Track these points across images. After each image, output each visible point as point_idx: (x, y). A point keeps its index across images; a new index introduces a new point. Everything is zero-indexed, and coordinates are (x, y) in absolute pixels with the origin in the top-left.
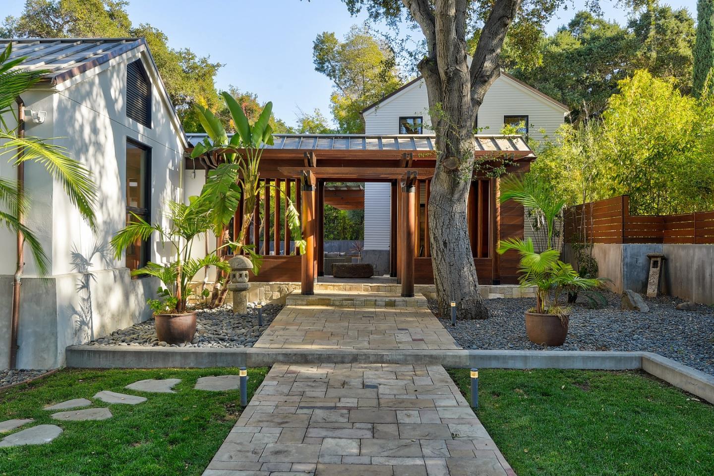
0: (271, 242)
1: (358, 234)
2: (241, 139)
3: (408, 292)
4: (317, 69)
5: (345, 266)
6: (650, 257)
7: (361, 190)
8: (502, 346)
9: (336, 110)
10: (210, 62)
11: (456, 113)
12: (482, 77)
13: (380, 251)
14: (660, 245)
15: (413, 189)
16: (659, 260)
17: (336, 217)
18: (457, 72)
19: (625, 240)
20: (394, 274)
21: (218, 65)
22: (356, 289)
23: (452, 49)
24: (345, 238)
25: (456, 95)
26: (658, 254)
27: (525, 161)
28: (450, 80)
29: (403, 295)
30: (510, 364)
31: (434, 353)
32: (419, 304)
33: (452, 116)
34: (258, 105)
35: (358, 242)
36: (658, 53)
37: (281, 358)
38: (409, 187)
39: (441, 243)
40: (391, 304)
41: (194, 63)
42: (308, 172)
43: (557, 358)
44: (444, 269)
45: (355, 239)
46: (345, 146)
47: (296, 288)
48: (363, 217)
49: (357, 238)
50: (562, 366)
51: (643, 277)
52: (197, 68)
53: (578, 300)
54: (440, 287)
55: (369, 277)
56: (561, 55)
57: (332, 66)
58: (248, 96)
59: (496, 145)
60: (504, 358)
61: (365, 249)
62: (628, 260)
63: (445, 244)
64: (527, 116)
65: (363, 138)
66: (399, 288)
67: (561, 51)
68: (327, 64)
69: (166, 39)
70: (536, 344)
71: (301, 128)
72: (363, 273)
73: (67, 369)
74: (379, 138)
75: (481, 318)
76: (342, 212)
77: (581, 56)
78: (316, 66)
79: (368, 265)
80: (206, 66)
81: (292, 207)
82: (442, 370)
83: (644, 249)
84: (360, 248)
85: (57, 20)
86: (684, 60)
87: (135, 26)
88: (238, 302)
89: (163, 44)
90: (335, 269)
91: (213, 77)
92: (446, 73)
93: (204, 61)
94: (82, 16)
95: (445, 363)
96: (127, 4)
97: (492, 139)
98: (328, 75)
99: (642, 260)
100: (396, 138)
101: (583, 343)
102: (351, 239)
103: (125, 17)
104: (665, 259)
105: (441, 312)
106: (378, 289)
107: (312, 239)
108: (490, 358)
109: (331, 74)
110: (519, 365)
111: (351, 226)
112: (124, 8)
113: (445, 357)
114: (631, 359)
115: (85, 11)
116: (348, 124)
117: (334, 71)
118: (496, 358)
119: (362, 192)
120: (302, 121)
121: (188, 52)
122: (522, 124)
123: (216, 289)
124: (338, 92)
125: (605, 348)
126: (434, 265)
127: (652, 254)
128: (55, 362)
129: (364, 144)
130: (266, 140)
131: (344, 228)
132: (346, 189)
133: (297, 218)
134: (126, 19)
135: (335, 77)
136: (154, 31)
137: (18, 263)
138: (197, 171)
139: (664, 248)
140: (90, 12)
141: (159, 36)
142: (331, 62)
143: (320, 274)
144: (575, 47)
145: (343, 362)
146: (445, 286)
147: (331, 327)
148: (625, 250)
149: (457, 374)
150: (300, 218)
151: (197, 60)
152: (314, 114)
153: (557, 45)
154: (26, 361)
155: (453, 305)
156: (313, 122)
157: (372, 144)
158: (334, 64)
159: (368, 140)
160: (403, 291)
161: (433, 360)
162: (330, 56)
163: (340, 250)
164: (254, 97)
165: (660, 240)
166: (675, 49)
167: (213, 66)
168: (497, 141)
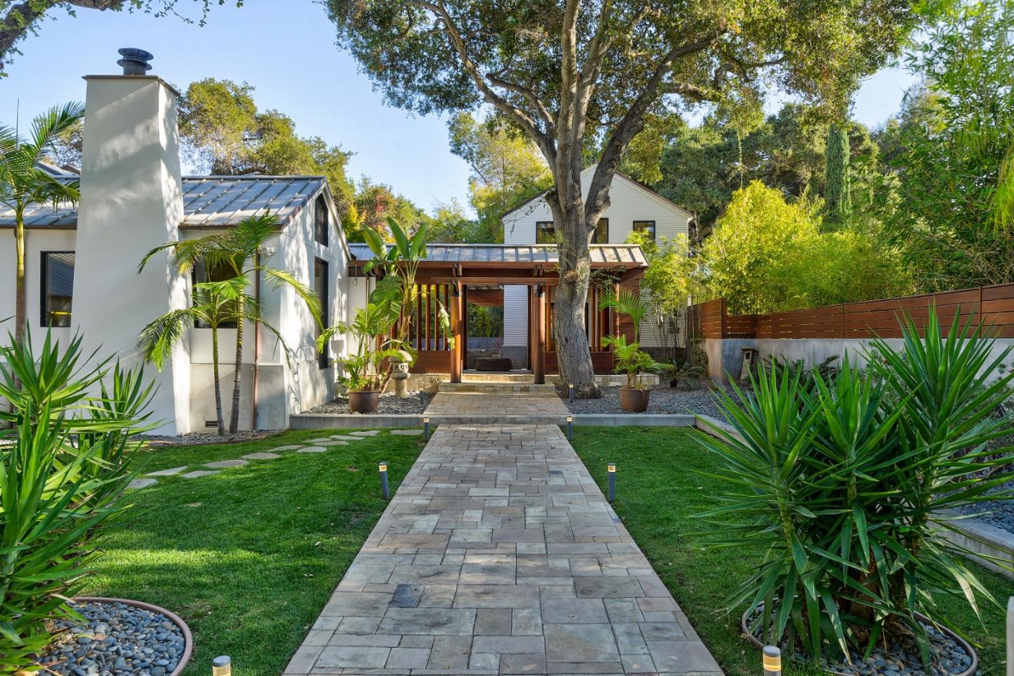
0: (423, 339)
1: (498, 331)
2: (398, 252)
3: (540, 380)
4: (453, 151)
5: (486, 360)
6: (744, 350)
7: (500, 290)
8: (602, 412)
9: (474, 203)
10: (341, 150)
11: (574, 237)
12: (596, 207)
13: (519, 347)
14: (753, 340)
15: (544, 295)
16: (751, 352)
17: (475, 313)
18: (574, 207)
19: (724, 336)
20: (529, 368)
21: (350, 154)
22: (497, 379)
23: (569, 189)
24: (484, 335)
25: (573, 223)
26: (749, 347)
27: (637, 269)
28: (569, 212)
29: (535, 383)
30: (605, 424)
31: (552, 416)
32: (548, 389)
33: (571, 240)
34: (393, 196)
35: (498, 339)
36: (794, 150)
37: (443, 421)
38: (540, 292)
39: (564, 339)
40: (526, 389)
41: (326, 152)
42: (457, 282)
43: (637, 419)
44: (566, 358)
45: (495, 336)
46: (485, 257)
47: (446, 379)
48: (502, 314)
49: (497, 335)
50: (640, 424)
51: (738, 366)
52: (328, 157)
53: (678, 386)
54: (563, 374)
55: (507, 370)
56: (700, 151)
57: (469, 148)
58: (383, 188)
59: (617, 254)
60: (601, 419)
61: (505, 345)
62: (726, 353)
63: (566, 340)
64: (654, 222)
65: (502, 247)
66: (532, 378)
67: (700, 147)
68: (464, 145)
69: (294, 125)
70: (626, 411)
71: (437, 219)
72: (502, 366)
73: (292, 429)
74: (516, 248)
75: (595, 398)
76: (481, 309)
77: (720, 151)
78: (451, 148)
79: (507, 360)
80: (338, 156)
81: (443, 310)
82: (556, 426)
83: (740, 344)
84: (500, 345)
85: (182, 110)
86: (818, 157)
87: (261, 111)
88: (399, 389)
89: (291, 131)
90: (477, 363)
91: (344, 166)
92: (565, 207)
93: (335, 150)
94: (212, 107)
95: (559, 423)
96: (252, 88)
97: (614, 248)
98: (464, 158)
99: (738, 353)
100: (530, 248)
101: (660, 410)
102: (491, 336)
103: (251, 103)
104: (755, 352)
105: (564, 394)
106: (515, 379)
107: (459, 337)
108: (590, 419)
109: (469, 157)
110: (611, 424)
111: (491, 323)
112: (249, 93)
113: (559, 419)
114: (688, 419)
115: (215, 103)
116: (487, 215)
117: (471, 154)
118: (595, 419)
119: (502, 291)
120: (439, 210)
121: (319, 141)
122: (647, 231)
123: (377, 379)
124: (476, 176)
125: (675, 412)
126: (558, 356)
127: (744, 347)
128: (284, 424)
129: (503, 255)
130: (421, 254)
131: (484, 325)
132: (486, 288)
133: (447, 319)
134: (252, 105)
135: (472, 161)
136: (281, 117)
137: (256, 355)
138: (359, 278)
139: (756, 343)
140: (219, 102)
141: (286, 122)
142: (469, 143)
143: (465, 368)
144: (715, 142)
145: (487, 423)
146: (567, 373)
147: (476, 404)
148: (724, 344)
149: (567, 429)
150: (449, 318)
151: (328, 149)
152: (451, 204)
153: (696, 140)
154: (263, 425)
155: (571, 386)
156: (450, 213)
157: (510, 256)
158: (471, 146)
159: (506, 251)
160: (536, 379)
161: (550, 421)
162: (468, 136)
163: (479, 347)
164: (388, 188)
165: (753, 336)
166: (811, 147)
167: (345, 155)
168: (618, 250)
